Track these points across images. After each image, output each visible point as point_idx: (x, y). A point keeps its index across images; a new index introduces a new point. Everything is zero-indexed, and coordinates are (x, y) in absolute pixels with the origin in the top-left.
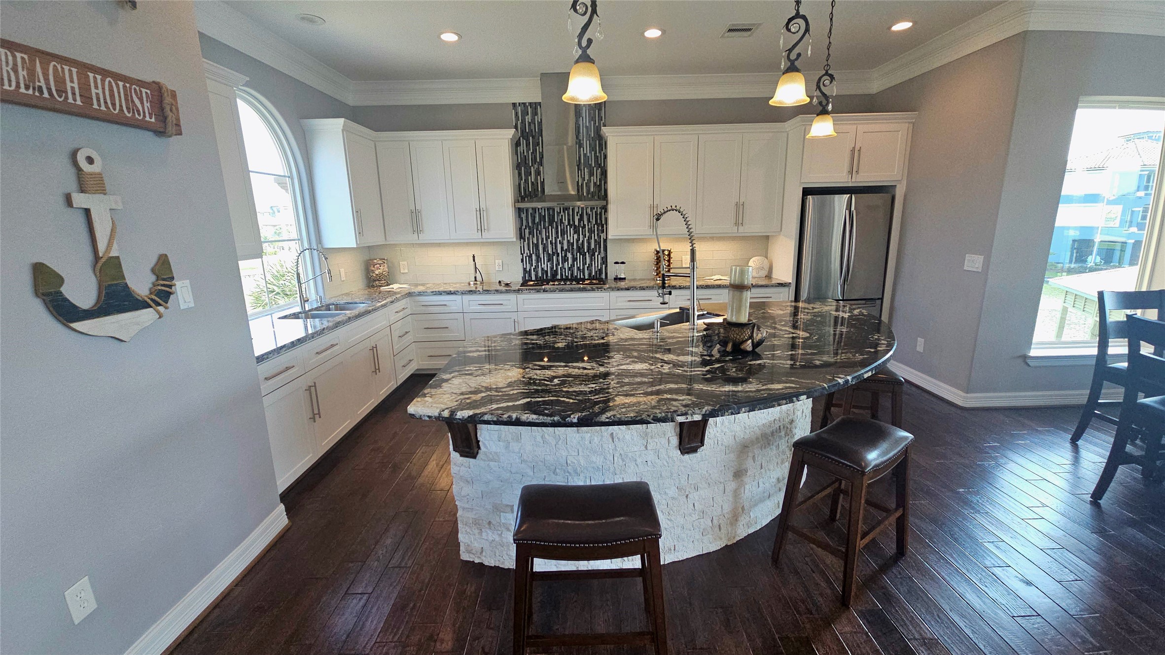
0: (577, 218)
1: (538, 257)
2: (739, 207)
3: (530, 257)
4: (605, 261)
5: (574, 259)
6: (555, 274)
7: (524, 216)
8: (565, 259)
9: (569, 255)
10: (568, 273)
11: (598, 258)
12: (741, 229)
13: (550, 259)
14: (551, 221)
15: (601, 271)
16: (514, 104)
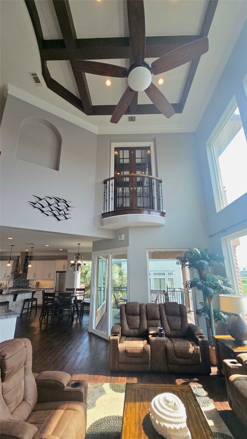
0: (25, 276)
1: (16, 283)
2: (50, 274)
3: (15, 283)
4: (28, 284)
5: (23, 283)
6: (18, 286)
7: (15, 275)
8: (21, 283)
9: (22, 283)
10: (21, 286)
11: (27, 283)
12: (50, 278)
13: (18, 283)
14: (20, 276)
15: (27, 286)
16: (18, 256)
